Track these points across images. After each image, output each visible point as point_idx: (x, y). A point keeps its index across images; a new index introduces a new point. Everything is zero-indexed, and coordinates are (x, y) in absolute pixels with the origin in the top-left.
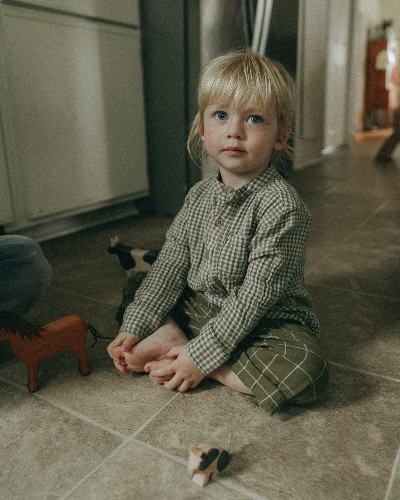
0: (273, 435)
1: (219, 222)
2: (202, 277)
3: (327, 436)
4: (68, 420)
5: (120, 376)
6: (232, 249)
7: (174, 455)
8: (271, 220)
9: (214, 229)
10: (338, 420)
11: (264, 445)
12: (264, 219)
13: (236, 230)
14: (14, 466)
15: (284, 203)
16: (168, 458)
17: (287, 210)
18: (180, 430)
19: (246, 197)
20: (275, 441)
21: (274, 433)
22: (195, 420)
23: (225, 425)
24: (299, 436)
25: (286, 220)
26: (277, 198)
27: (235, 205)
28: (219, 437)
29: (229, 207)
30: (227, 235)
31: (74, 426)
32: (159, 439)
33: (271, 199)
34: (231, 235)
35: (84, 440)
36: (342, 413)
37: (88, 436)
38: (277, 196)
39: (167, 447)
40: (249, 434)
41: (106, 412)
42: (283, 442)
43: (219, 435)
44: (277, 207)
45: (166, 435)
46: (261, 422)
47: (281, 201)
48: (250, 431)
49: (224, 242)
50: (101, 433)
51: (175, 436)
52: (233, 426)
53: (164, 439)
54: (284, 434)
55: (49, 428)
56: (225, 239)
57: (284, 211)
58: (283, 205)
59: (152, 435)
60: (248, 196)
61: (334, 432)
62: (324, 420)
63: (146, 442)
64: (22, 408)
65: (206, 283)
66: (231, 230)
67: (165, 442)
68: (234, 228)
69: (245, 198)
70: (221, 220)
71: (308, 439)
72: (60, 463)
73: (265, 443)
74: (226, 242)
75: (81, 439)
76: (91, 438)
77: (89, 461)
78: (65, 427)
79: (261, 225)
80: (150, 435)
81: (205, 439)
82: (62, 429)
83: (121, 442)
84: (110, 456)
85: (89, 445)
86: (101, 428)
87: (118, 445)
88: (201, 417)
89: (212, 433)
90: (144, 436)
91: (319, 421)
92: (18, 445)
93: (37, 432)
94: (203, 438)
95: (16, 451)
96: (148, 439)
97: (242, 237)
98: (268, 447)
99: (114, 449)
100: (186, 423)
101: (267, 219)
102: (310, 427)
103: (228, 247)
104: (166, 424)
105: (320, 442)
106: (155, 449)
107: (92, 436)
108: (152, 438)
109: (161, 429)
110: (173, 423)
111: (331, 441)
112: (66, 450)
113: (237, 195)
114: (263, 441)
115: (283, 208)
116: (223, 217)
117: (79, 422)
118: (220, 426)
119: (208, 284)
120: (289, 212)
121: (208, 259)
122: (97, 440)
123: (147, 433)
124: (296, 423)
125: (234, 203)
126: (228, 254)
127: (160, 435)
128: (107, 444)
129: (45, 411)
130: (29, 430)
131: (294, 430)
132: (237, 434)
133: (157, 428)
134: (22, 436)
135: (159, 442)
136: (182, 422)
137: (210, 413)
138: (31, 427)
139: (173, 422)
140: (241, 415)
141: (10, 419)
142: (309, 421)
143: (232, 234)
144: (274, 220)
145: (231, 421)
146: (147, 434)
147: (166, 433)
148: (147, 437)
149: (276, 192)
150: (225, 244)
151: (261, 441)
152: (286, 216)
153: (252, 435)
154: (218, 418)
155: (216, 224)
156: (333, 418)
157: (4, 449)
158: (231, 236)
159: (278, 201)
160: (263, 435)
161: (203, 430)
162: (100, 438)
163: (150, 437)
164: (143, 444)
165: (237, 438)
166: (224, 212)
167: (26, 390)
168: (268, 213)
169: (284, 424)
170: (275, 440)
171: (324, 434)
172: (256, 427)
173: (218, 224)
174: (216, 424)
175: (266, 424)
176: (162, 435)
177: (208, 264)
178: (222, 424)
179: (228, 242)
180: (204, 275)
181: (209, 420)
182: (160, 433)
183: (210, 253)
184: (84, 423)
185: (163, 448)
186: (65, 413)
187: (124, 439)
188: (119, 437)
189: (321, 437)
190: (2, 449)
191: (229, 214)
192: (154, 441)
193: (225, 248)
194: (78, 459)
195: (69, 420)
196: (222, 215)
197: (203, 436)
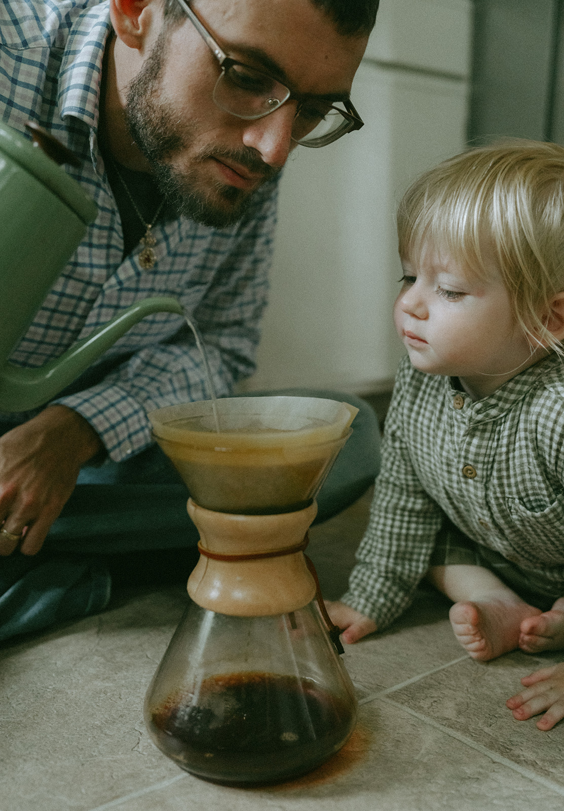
7: (444, 725)
16: (435, 728)
18: (459, 699)
32: (424, 704)
39: (435, 715)
45: (435, 701)
51: (451, 704)
53: (432, 705)
59: (412, 698)
63: (402, 703)
67: (433, 709)
90: (400, 697)
96: (406, 701)
100: (472, 694)
104: (438, 689)
106: (416, 714)
108: (412, 701)
109: (429, 693)
110: (450, 690)
123: (405, 694)
127: (426, 700)
133: (423, 691)
135: (422, 708)
136: (465, 691)
148: (404, 698)
163: (409, 699)
164: (398, 705)
176: (429, 701)
182: (427, 697)
185: (429, 715)
192: (415, 705)
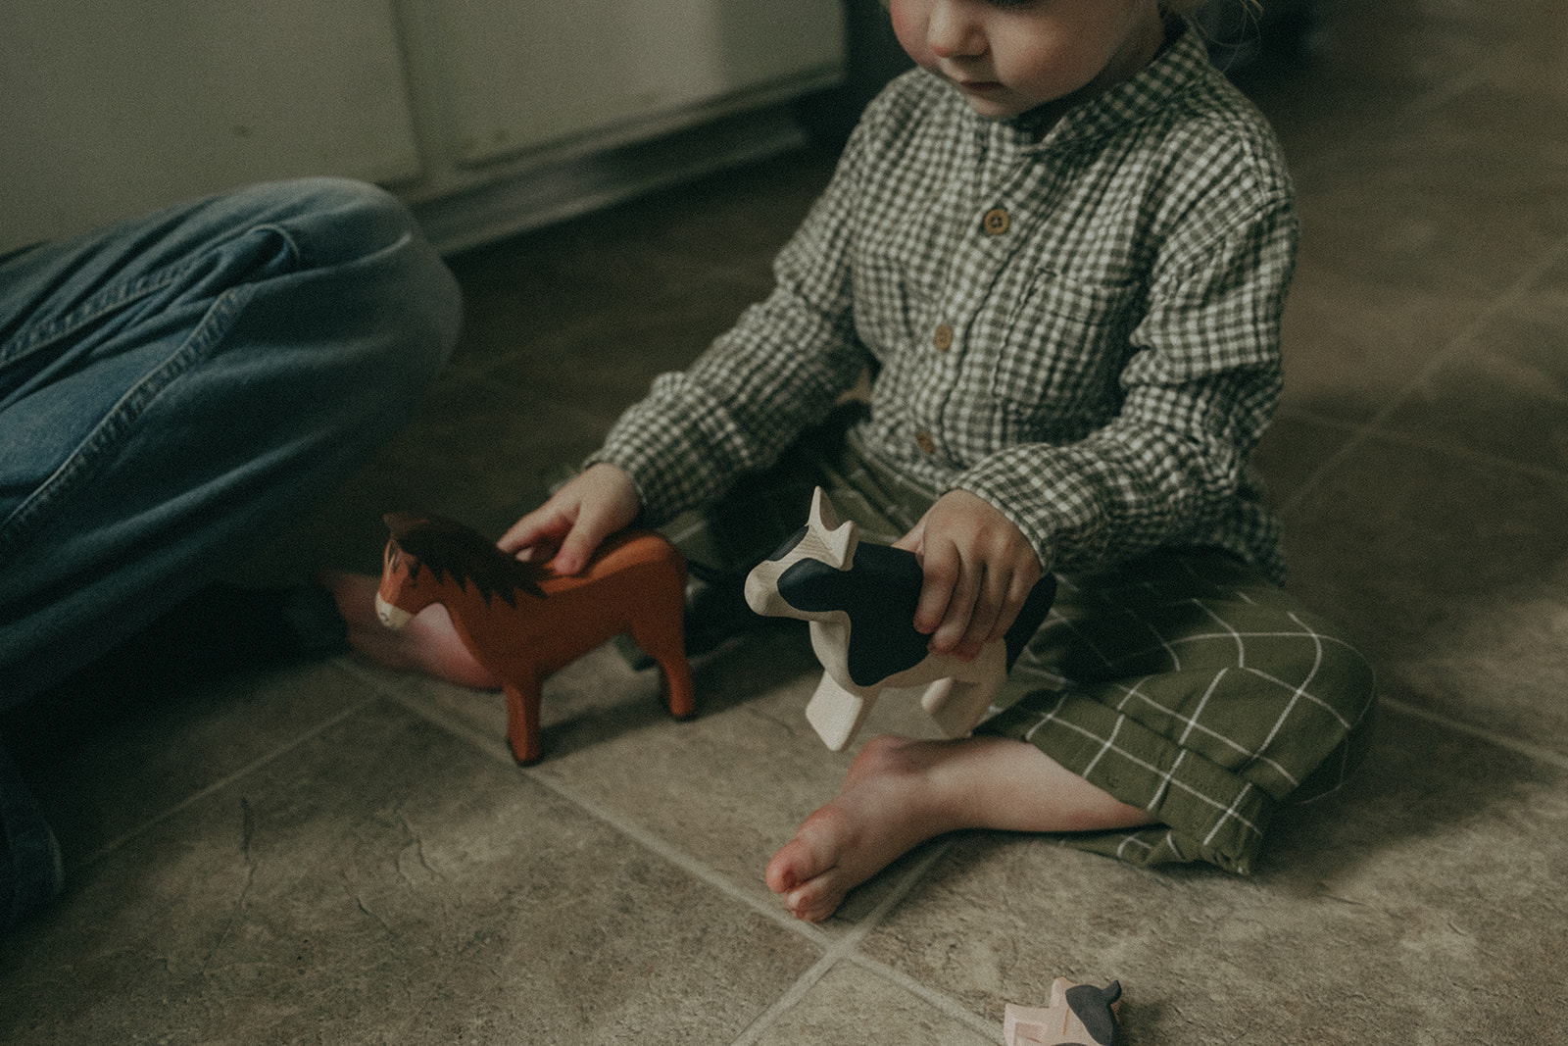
0: (1304, 977)
1: (996, 221)
2: (920, 408)
3: (1485, 997)
4: (643, 870)
5: (791, 732)
6: (1051, 326)
7: (983, 1016)
8: (1211, 240)
9: (974, 243)
10: (1520, 942)
11: (1272, 1010)
12: (1185, 237)
13: (1062, 259)
14: (496, 1008)
15: (1259, 178)
16: (966, 1026)
17: (1269, 204)
18: (997, 932)
19: (1102, 139)
20: (1309, 998)
21: (1304, 970)
22: (1045, 904)
23: (1140, 928)
24: (1391, 988)
25: (1265, 239)
26: (1237, 158)
27: (1058, 163)
28: (1123, 965)
29: (1039, 170)
30: (1029, 273)
31: (664, 890)
32: (934, 958)
33: (1213, 160)
34: (1044, 276)
35: (699, 940)
36: (1535, 919)
37: (709, 930)
38: (1236, 148)
39: (961, 989)
40: (1223, 965)
41: (759, 850)
42: (1335, 1003)
43: (1125, 963)
44: (1235, 193)
45: (953, 946)
46: (1260, 928)
47: (1247, 170)
48: (1223, 957)
49: (1018, 301)
50: (750, 922)
51: (981, 951)
52: (1168, 936)
53: (949, 958)
54: (1338, 978)
55: (587, 891)
56: (1023, 286)
57: (1258, 209)
58: (1256, 185)
59: (908, 944)
60: (1109, 134)
61: (1509, 984)
62: (1472, 940)
63: (893, 963)
64: (499, 816)
65: (935, 430)
66: (1046, 257)
67: (953, 969)
68: (1055, 252)
69: (1099, 141)
70: (1001, 213)
71: (1421, 1001)
72: (633, 1008)
73: (1276, 1003)
74: (1026, 302)
75: (690, 935)
76: (720, 936)
77: (721, 1014)
78: (636, 891)
79: (1171, 257)
80: (902, 941)
81: (1078, 970)
82: (629, 898)
83: (815, 959)
84: (786, 1002)
85: (715, 958)
86: (748, 907)
87: (807, 968)
88: (1063, 894)
89: (1102, 951)
90: (885, 946)
91: (1457, 940)
92: (501, 940)
93: (555, 900)
94: (1072, 968)
95: (498, 958)
96: (898, 957)
97: (1095, 290)
98: (1288, 1016)
99: (796, 980)
100: (1017, 913)
101: (1196, 237)
102: (1427, 959)
103: (1036, 321)
104: (953, 907)
105: (1462, 1016)
106: (925, 992)
107: (722, 931)
108: (910, 953)
109: (936, 926)
110: (975, 906)
111: (1498, 1014)
112: (646, 970)
113: (1074, 128)
114: (1271, 995)
115: (1257, 199)
116: (1010, 205)
117: (678, 880)
118: (1127, 930)
119: (941, 436)
120: (1275, 211)
121: (947, 350)
122: (739, 944)
123: (892, 935)
124: (1376, 943)
125: (1058, 156)
126: (1036, 343)
127: (936, 945)
128: (772, 962)
129: (569, 833)
130: (530, 893)
131: (1372, 964)
132: (1181, 962)
133: (925, 921)
134: (511, 910)
135: (933, 969)
136: (1003, 908)
137: (1091, 881)
138: (534, 881)
139: (973, 903)
140: (1191, 900)
141: (468, 850)
142: (1421, 939)
143: (1048, 270)
144: (1222, 239)
145: (1162, 917)
146: (894, 940)
147: (952, 941)
148: (895, 948)
149: (1230, 133)
150: (1024, 307)
151: (1264, 995)
152: (1266, 225)
153: (1232, 970)
154: (1118, 901)
155: (981, 229)
156: (1504, 935)
157: (460, 949)
158: (1048, 281)
159: (1238, 169)
160: (1269, 974)
161: (1072, 940)
162: (746, 938)
163: (904, 949)
164: (884, 969)
165: (1183, 977)
166: (1018, 185)
167: (504, 755)
168: (1201, 214)
169: (1336, 941)
170: (1310, 995)
171: (1476, 989)
172: (1244, 944)
173: (988, 227)
174: (1110, 921)
175: (1277, 937)
176: (940, 947)
177: (945, 366)
178: (1131, 922)
179: (1036, 300)
180: (927, 404)
181: (1088, 906)
182: (935, 937)
183: (959, 332)
184: (694, 884)
185: (949, 991)
186: (632, 846)
187: (823, 948)
188: (806, 940)
189: (1464, 998)
190: (456, 947)
191: (1033, 195)
192: (917, 964)
193: (1023, 324)
194: (687, 1003)
195: (647, 869)
196: (1008, 194)
197: (1073, 961)
